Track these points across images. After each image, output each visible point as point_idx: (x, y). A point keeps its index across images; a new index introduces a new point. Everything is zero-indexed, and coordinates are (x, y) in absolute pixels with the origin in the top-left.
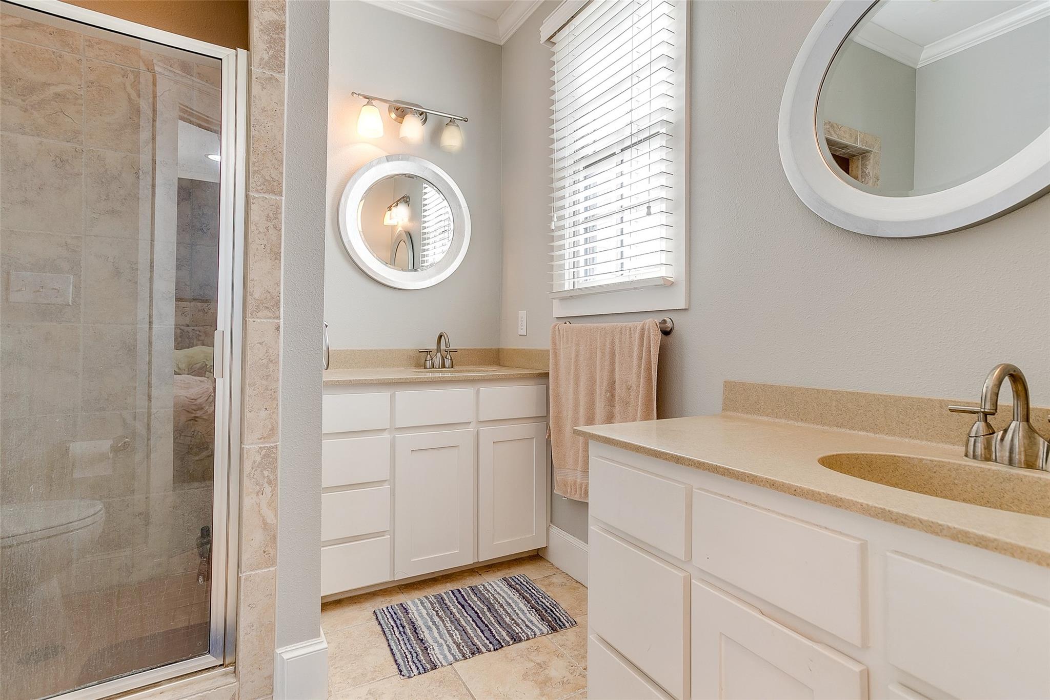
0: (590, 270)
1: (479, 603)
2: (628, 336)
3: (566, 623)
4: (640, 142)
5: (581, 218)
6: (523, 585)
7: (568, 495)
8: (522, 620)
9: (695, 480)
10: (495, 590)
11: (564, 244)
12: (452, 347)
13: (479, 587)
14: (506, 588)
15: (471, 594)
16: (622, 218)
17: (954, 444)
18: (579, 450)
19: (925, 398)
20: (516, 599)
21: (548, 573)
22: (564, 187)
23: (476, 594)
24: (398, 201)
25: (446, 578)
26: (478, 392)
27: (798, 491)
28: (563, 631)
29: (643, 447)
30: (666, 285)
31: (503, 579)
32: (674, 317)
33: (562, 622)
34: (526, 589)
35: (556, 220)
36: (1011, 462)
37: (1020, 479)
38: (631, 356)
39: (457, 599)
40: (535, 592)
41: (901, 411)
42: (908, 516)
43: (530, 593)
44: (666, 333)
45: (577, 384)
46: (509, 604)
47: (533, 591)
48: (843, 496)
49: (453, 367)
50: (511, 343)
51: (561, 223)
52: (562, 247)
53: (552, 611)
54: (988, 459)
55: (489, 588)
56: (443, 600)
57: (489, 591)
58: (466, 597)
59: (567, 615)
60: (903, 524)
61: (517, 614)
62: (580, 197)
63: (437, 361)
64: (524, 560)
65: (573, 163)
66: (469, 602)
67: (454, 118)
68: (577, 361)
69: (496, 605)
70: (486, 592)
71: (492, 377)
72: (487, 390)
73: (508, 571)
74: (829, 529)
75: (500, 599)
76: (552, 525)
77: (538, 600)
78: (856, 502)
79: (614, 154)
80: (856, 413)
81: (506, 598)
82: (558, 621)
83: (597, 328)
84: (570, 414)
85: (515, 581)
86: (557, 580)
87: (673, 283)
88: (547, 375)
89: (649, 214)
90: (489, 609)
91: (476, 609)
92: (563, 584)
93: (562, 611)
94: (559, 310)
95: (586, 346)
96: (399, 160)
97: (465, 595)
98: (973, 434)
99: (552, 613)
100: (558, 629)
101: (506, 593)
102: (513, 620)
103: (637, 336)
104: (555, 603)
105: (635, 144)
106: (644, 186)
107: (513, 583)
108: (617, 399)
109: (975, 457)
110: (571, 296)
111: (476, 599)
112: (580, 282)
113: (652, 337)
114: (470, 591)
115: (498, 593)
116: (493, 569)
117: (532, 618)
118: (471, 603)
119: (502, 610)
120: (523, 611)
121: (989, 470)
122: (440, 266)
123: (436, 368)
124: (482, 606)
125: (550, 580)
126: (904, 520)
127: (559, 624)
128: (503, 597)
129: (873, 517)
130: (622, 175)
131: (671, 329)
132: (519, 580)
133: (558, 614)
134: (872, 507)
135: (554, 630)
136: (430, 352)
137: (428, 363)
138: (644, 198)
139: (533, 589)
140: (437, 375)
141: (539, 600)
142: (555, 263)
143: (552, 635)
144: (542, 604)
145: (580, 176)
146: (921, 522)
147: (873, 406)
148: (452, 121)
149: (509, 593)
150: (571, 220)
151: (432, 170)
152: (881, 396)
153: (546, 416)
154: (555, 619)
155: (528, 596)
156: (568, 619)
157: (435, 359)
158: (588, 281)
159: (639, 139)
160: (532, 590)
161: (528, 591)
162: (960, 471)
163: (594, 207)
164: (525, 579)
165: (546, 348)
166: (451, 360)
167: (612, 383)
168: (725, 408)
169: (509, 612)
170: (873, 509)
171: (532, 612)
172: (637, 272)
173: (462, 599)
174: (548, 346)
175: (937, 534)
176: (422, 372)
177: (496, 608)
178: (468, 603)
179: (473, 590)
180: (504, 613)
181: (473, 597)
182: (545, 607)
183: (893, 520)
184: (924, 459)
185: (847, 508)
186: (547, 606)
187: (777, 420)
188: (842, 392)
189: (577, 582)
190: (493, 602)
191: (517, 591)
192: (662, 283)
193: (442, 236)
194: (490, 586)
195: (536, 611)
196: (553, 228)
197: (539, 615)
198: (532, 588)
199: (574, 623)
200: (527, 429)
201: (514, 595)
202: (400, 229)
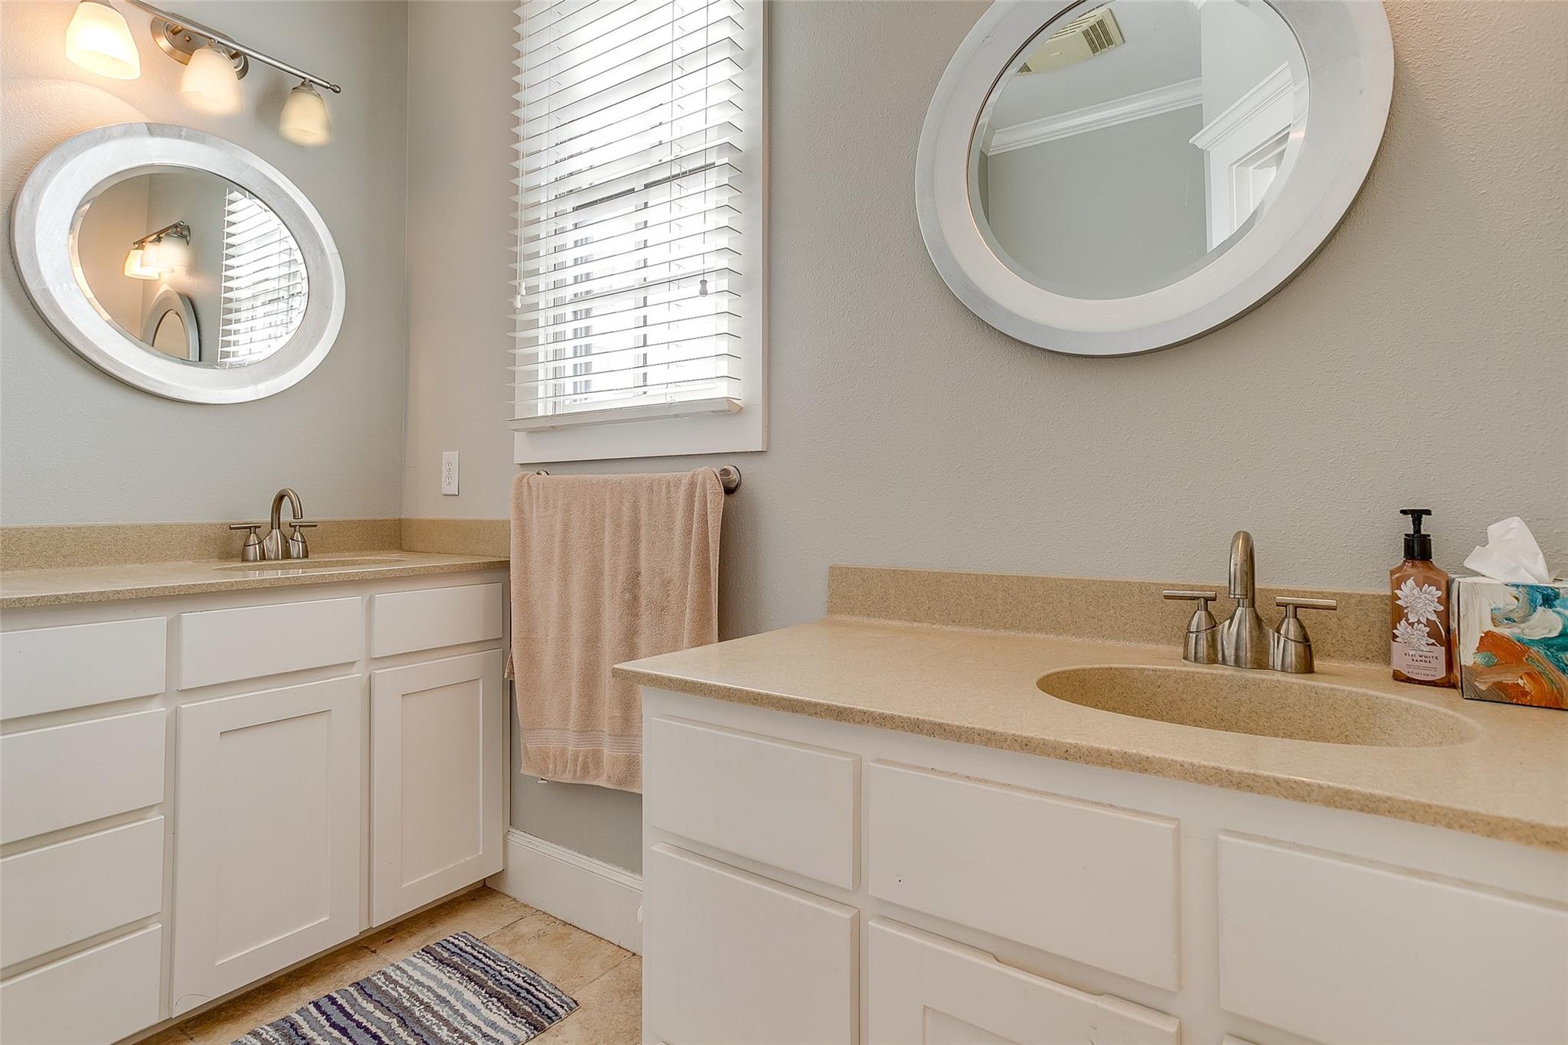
0: (581, 384)
1: (378, 1014)
2: (663, 495)
3: (559, 1010)
4: (684, 174)
5: (568, 293)
6: (466, 952)
7: (550, 775)
8: (475, 1027)
9: (867, 745)
10: (410, 978)
11: (538, 337)
12: (307, 518)
13: (375, 978)
14: (432, 968)
15: (360, 999)
16: (645, 298)
17: (1157, 642)
18: (570, 694)
19: (1122, 580)
20: (455, 984)
21: (509, 919)
22: (537, 238)
23: (370, 996)
24: (162, 232)
25: (298, 978)
26: (370, 603)
27: (1072, 751)
28: (555, 1027)
29: (768, 695)
30: (727, 411)
31: (423, 950)
32: (743, 465)
33: (550, 1009)
34: (474, 961)
35: (524, 293)
36: (1237, 662)
37: (1257, 684)
38: (670, 530)
39: (328, 1019)
40: (490, 963)
41: (1091, 600)
42: (1257, 776)
43: (482, 965)
44: (729, 491)
45: (565, 579)
46: (443, 1000)
47: (486, 960)
48: (1149, 753)
49: (307, 557)
50: (424, 508)
51: (532, 299)
52: (534, 341)
53: (528, 992)
54: (1212, 660)
55: (396, 975)
56: (295, 1030)
57: (396, 983)
58: (348, 1009)
59: (559, 994)
60: (1251, 788)
61: (463, 1017)
62: (568, 257)
63: (273, 543)
64: (460, 903)
65: (554, 198)
66: (356, 1017)
67: (311, 81)
68: (565, 541)
69: (416, 1009)
70: (392, 986)
71: (398, 574)
72: (386, 599)
73: (430, 932)
74: (1116, 807)
75: (423, 993)
76: (514, 830)
77: (499, 977)
78: (1172, 761)
79: (632, 191)
80: (1031, 607)
81: (435, 988)
82: (544, 1009)
83: (606, 482)
84: (553, 633)
85: (448, 950)
86: (526, 928)
87: (742, 408)
88: (505, 565)
89: (704, 293)
90: (403, 1022)
91: (373, 1029)
92: (541, 933)
93: (548, 987)
94: (525, 450)
95: (583, 513)
96: (179, 137)
97: (345, 1005)
98: (1193, 628)
99: (529, 996)
100: (546, 1024)
101: (434, 978)
102: (456, 1030)
103: (681, 495)
104: (532, 975)
105: (676, 177)
106: (695, 245)
107: (446, 955)
108: (643, 602)
109: (1196, 660)
110: (553, 427)
111: (370, 1007)
112: (567, 402)
113: (709, 497)
114: (356, 994)
115: (418, 982)
116: (399, 934)
117: (494, 1017)
118: (361, 1019)
119: (429, 1016)
120: (472, 1008)
121: (1222, 676)
122: (277, 363)
123: (270, 559)
124: (385, 1018)
125: (516, 930)
126: (1251, 783)
127: (547, 1015)
128: (429, 989)
129: (1203, 782)
130: (646, 227)
131: (737, 486)
132: (456, 946)
133: (541, 996)
134: (1199, 767)
135: (538, 1028)
136: (256, 527)
137: (253, 551)
138: (694, 265)
139: (486, 957)
140: (270, 575)
141: (502, 976)
142: (517, 369)
143: (535, 1039)
144: (507, 982)
145: (568, 222)
146: (1278, 783)
147: (1055, 596)
148: (306, 85)
149: (440, 975)
150: (551, 296)
151: (259, 172)
152: (1065, 580)
153: (500, 639)
154: (538, 1006)
155: (478, 973)
156: (562, 1001)
157: (267, 542)
158: (578, 402)
159: (683, 170)
160: (484, 960)
161: (477, 963)
162: (1188, 682)
163: (588, 277)
164: (468, 940)
165: (504, 517)
166: (304, 542)
167: (634, 576)
168: (832, 609)
169: (446, 1017)
170: (1202, 769)
171: (490, 1003)
172: (678, 389)
173: (341, 1015)
174: (508, 513)
175: (1303, 799)
176: (240, 569)
177: (417, 1014)
178: (354, 1021)
179: (362, 988)
180: (435, 1021)
181: (364, 1004)
182: (514, 987)
183: (1234, 785)
184: (1145, 669)
185: (1157, 773)
186: (518, 985)
187: (915, 624)
188: (1011, 576)
189: (565, 924)
190: (409, 1004)
191: (455, 969)
192: (726, 407)
193: (269, 308)
194: (398, 972)
195: (499, 1000)
196: (519, 306)
197: (507, 1007)
198: (485, 955)
199: (573, 1005)
200: (468, 664)
201: (450, 978)
202: (163, 288)
